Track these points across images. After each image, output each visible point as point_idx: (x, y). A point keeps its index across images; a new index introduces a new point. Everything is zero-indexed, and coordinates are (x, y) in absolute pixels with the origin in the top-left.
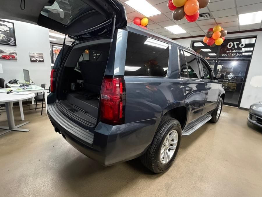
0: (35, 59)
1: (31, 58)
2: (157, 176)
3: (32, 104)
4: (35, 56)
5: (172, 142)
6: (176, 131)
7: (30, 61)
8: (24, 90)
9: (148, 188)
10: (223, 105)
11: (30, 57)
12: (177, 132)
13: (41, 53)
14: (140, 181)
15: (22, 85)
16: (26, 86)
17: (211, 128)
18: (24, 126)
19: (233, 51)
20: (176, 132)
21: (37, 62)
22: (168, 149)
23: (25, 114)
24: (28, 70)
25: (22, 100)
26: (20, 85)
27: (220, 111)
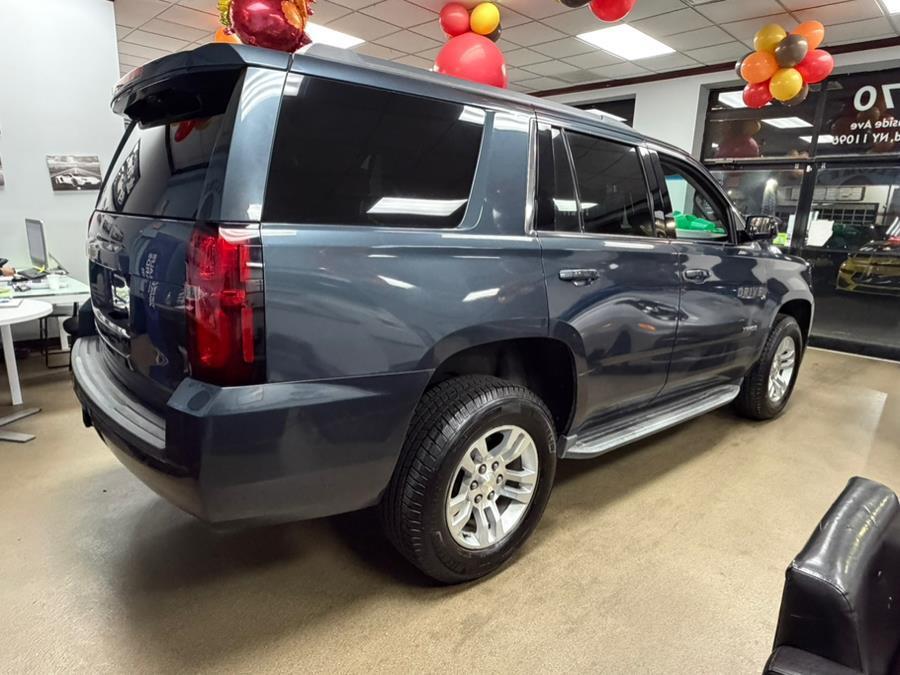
0: (68, 180)
1: (53, 175)
2: (445, 592)
3: (60, 348)
4: (68, 168)
5: (514, 475)
6: (523, 432)
7: (51, 188)
8: (19, 294)
9: (398, 627)
10: (808, 348)
11: (51, 173)
12: (527, 436)
13: (92, 157)
14: (377, 607)
15: (18, 277)
16: (32, 279)
17: (734, 441)
18: (17, 424)
19: (878, 124)
20: (521, 436)
21: (75, 189)
22: (496, 497)
23: (25, 384)
24: (38, 222)
25: (11, 325)
26: (11, 278)
27: (791, 370)
